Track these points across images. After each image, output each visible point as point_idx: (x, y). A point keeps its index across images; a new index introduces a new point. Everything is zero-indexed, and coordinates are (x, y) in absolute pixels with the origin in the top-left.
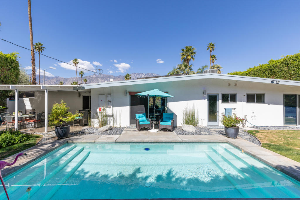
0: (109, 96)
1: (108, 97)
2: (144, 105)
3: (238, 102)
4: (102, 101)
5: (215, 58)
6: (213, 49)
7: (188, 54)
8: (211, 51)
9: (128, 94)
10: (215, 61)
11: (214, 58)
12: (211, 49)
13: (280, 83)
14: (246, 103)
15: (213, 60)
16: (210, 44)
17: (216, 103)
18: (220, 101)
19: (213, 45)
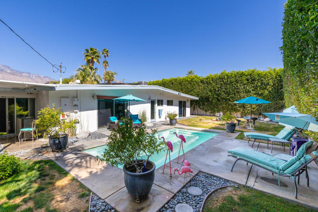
0: (76, 99)
1: (74, 100)
2: (110, 109)
3: (164, 105)
4: (65, 105)
5: (108, 64)
6: (107, 55)
7: (94, 56)
8: (105, 57)
9: (96, 98)
10: (108, 67)
11: (106, 64)
12: (106, 55)
13: (181, 95)
14: (166, 106)
15: (106, 65)
16: (105, 50)
17: (154, 106)
18: (157, 104)
19: (107, 52)
